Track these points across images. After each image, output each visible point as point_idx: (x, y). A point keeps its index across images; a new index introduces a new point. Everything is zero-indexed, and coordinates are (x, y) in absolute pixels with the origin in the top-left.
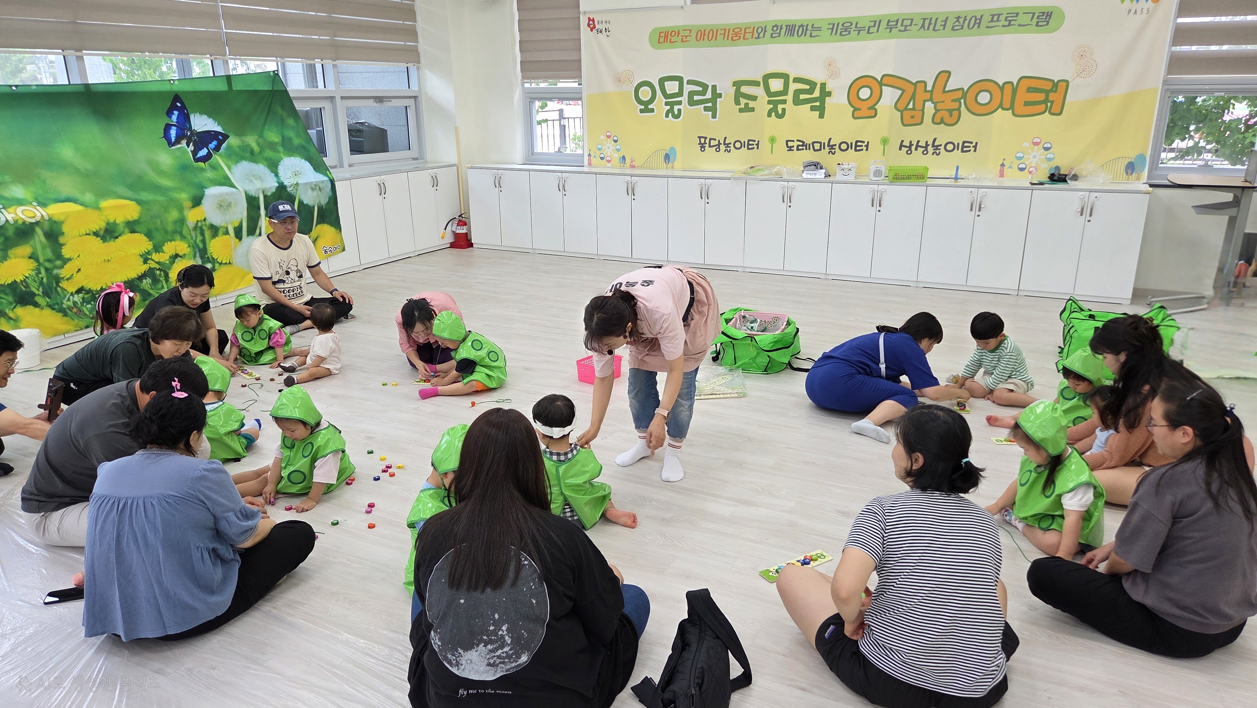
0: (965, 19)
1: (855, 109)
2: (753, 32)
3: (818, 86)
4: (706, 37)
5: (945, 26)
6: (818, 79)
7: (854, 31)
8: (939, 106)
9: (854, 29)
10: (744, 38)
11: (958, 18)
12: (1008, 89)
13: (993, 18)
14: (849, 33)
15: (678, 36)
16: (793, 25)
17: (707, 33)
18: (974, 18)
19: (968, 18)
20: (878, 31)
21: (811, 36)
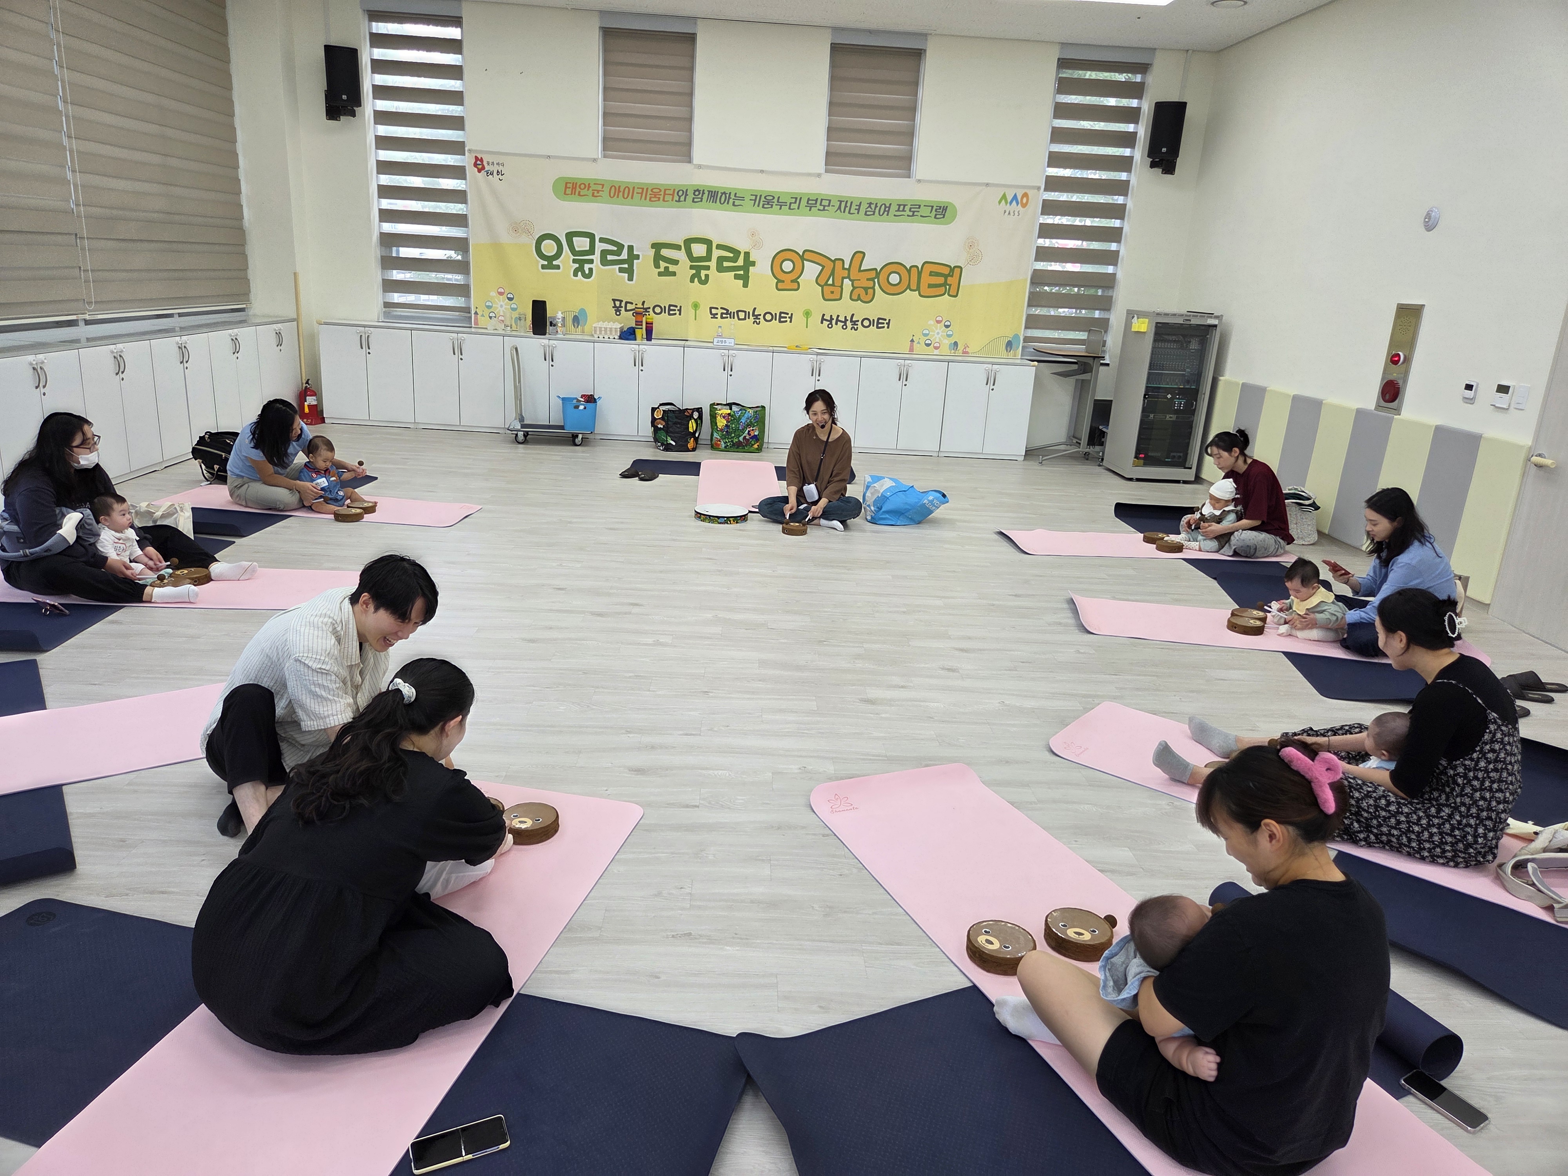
0: (876, 206)
1: (779, 281)
2: (673, 195)
3: (742, 255)
4: (621, 194)
5: (858, 210)
6: (742, 248)
7: (776, 205)
8: (856, 284)
9: (776, 203)
10: (664, 200)
11: (870, 204)
12: (914, 272)
13: (899, 208)
14: (772, 207)
15: (588, 190)
16: (715, 191)
17: (622, 190)
18: (883, 206)
19: (879, 205)
20: (798, 208)
21: (734, 205)
